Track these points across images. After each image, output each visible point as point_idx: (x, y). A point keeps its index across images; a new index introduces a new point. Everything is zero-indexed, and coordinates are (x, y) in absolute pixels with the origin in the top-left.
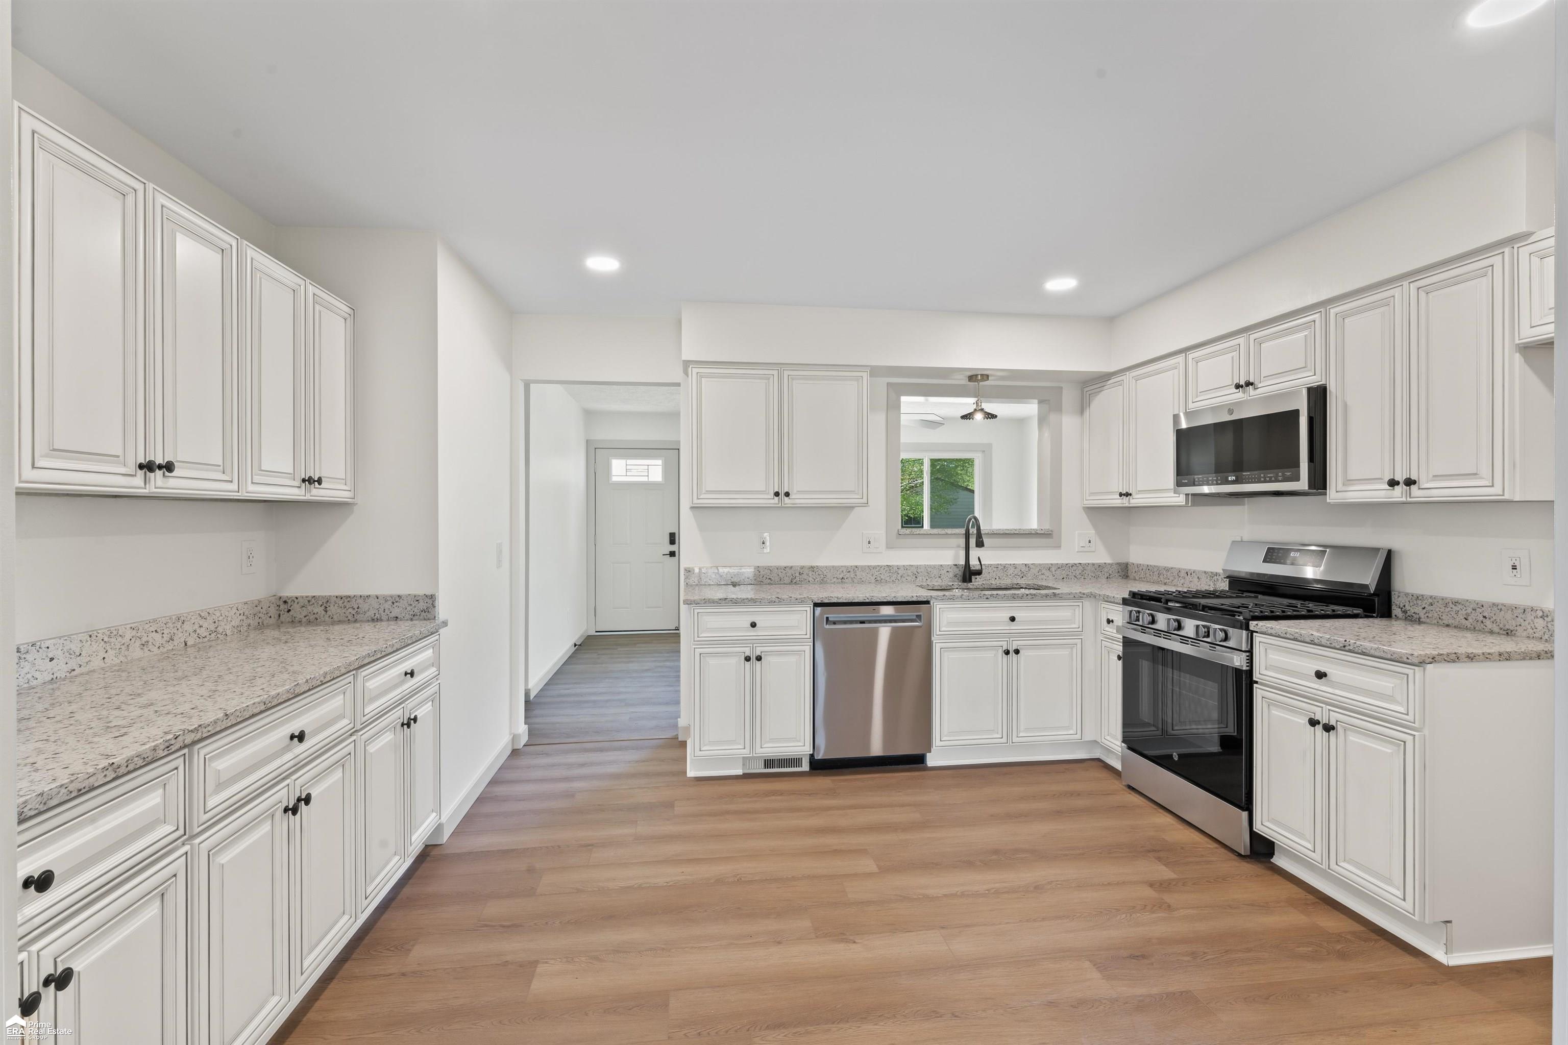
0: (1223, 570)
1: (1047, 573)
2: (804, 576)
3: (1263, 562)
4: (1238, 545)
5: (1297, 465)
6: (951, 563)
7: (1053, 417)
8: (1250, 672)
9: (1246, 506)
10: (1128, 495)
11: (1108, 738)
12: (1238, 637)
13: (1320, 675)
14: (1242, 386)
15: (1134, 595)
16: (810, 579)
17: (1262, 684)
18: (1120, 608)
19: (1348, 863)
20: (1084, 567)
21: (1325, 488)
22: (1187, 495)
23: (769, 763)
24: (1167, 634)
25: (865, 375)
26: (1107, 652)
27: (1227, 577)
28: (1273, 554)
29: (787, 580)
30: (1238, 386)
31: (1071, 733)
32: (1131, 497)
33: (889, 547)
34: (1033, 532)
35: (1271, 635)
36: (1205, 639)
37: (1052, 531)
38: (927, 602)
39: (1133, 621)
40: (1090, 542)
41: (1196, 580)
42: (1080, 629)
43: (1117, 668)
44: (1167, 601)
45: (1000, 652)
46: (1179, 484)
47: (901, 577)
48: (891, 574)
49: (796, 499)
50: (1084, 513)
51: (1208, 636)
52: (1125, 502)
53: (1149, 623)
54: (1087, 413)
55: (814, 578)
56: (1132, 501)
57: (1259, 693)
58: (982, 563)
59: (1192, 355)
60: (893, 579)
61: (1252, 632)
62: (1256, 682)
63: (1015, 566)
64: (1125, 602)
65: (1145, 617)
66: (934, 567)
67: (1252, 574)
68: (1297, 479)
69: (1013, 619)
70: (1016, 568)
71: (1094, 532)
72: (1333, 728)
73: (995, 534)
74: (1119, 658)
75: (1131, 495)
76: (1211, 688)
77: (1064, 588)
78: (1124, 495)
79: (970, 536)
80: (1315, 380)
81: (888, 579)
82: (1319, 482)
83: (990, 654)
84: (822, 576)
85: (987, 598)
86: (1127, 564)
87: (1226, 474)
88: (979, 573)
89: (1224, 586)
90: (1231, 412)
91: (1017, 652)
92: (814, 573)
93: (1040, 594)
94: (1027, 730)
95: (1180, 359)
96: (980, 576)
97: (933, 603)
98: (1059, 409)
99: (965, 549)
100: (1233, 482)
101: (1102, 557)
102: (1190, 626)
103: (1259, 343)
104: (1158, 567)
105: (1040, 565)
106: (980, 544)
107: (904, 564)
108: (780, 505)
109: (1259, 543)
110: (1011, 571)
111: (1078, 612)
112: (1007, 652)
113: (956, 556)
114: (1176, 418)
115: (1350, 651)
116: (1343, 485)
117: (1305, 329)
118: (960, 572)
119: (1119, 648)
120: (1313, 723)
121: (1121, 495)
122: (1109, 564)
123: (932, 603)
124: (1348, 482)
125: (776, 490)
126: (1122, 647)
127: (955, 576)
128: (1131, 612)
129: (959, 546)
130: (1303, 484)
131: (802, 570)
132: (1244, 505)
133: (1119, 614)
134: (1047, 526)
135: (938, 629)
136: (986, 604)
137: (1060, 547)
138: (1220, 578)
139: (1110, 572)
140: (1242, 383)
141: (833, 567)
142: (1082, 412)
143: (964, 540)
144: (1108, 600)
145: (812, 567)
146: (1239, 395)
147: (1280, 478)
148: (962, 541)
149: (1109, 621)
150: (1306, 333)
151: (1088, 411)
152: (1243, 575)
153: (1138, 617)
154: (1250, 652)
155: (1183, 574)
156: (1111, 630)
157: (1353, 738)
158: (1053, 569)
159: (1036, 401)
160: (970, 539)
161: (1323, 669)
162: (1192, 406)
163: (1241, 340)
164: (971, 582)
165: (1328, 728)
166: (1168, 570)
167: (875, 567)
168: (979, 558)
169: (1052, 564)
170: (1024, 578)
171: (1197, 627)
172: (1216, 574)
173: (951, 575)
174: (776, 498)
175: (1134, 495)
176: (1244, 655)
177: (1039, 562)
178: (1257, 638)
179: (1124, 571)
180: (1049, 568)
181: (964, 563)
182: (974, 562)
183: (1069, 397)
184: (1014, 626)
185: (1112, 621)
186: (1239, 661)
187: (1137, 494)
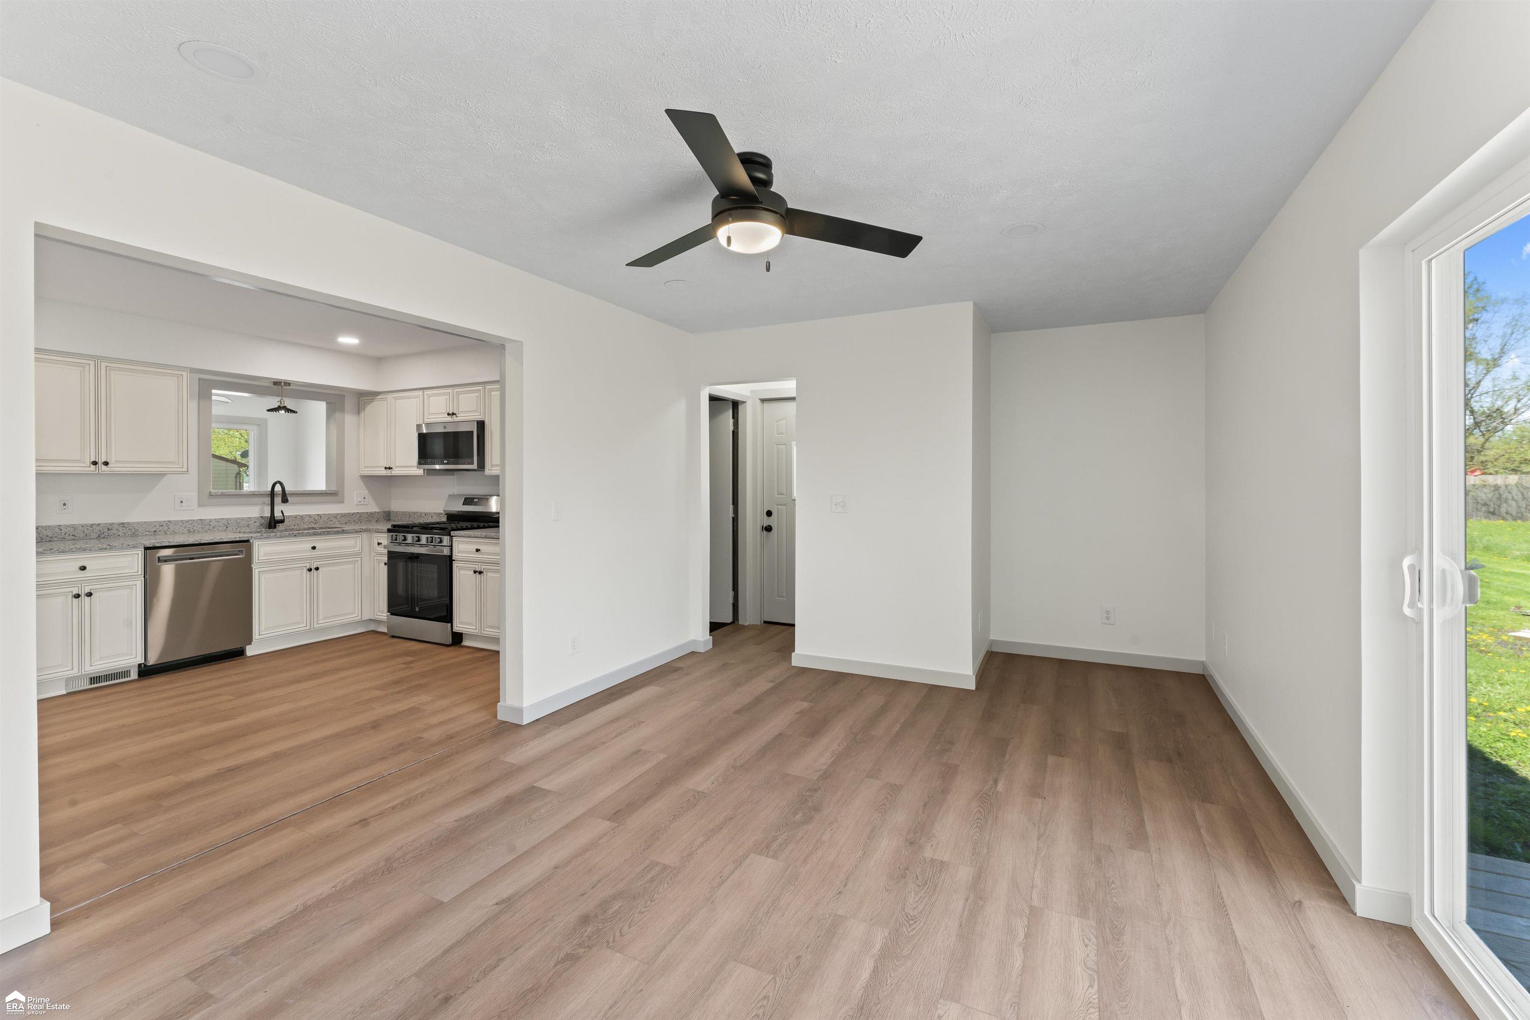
0: (444, 511)
1: (334, 520)
2: (114, 531)
3: (463, 504)
4: (452, 497)
5: (472, 457)
6: (257, 515)
7: (338, 415)
8: (451, 556)
9: (456, 476)
10: (390, 468)
11: (379, 614)
12: (446, 540)
13: (478, 550)
14: (450, 414)
15: (394, 526)
16: (120, 534)
17: (457, 561)
18: (386, 535)
19: (488, 628)
20: (361, 515)
21: (484, 468)
22: (424, 470)
23: (94, 680)
24: (412, 545)
25: (185, 374)
26: (377, 563)
27: (446, 514)
28: (468, 501)
29: (94, 535)
30: (449, 414)
31: (355, 617)
32: (392, 470)
33: (200, 505)
34: (324, 492)
35: (459, 536)
36: (431, 544)
37: (337, 491)
38: (248, 541)
39: (394, 541)
40: (364, 498)
41: (430, 517)
42: (360, 551)
43: (383, 571)
44: (412, 527)
45: (305, 570)
46: (420, 463)
47: (213, 528)
48: (203, 526)
49: (114, 467)
50: (360, 480)
51: (432, 542)
52: (388, 473)
53: (403, 540)
54: (362, 414)
55: (125, 532)
56: (393, 472)
57: (455, 564)
58: (285, 515)
59: (427, 392)
60: (205, 529)
61: (452, 536)
62: (454, 560)
63: (310, 516)
64: (389, 531)
65: (400, 536)
66: (243, 519)
67: (458, 511)
68: (473, 464)
69: (314, 548)
70: (310, 517)
71: (367, 492)
72: (482, 572)
73: (295, 494)
74: (385, 564)
75: (392, 468)
76: (434, 568)
77: (347, 528)
78: (388, 468)
79: (275, 496)
80: (480, 418)
81: (200, 530)
82: (482, 466)
83: (298, 572)
84: (133, 531)
85: (295, 536)
86: (390, 512)
87: (443, 459)
88: (282, 521)
89: (444, 519)
90: (445, 428)
91: (317, 569)
92: (124, 528)
93: (333, 531)
94: (324, 618)
95: (420, 393)
96: (282, 524)
97: (253, 541)
98: (342, 410)
99: (270, 505)
100: (446, 464)
101: (373, 508)
102: (424, 538)
103: (458, 394)
104: (409, 512)
105: (329, 514)
106: (285, 500)
107: (216, 518)
108: (97, 472)
109: (459, 496)
110: (307, 519)
111: (359, 541)
112: (310, 570)
113: (262, 511)
114: (419, 426)
115: (488, 538)
116: (491, 467)
117: (477, 393)
118: (266, 522)
119: (385, 559)
120: (475, 572)
121: (386, 468)
122: (378, 512)
123: (251, 541)
124: (492, 466)
125: (93, 459)
126: (387, 558)
127: (261, 525)
128: (392, 535)
129: (264, 503)
130: (475, 466)
131: (109, 527)
132: (454, 475)
133: (385, 539)
134: (334, 488)
135: (257, 559)
136: (296, 539)
137: (343, 502)
138: (443, 516)
139: (379, 517)
140: (451, 413)
141: (145, 522)
142: (359, 413)
143: (270, 499)
144: (378, 531)
145: (122, 523)
146: (449, 419)
147: (466, 463)
148: (268, 500)
149: (379, 544)
150: (477, 394)
151: (363, 412)
152: (454, 513)
153: (396, 538)
154: (451, 546)
155: (423, 515)
156: (380, 549)
157: (489, 574)
158: (338, 517)
159: (325, 403)
160: (275, 498)
161: (479, 548)
162: (427, 421)
163: (449, 390)
164: (276, 528)
165: (480, 573)
166: (414, 513)
167: (188, 521)
168: (282, 511)
169: (338, 514)
170: (317, 524)
171: (427, 538)
172: (441, 514)
173: (258, 524)
174: (93, 467)
175: (394, 469)
176: (449, 548)
177: (328, 513)
178: (455, 539)
179: (387, 516)
180: (336, 516)
181: (269, 515)
182: (278, 514)
183: (349, 403)
184: (315, 553)
185: (381, 544)
186: (446, 552)
187: (395, 468)
